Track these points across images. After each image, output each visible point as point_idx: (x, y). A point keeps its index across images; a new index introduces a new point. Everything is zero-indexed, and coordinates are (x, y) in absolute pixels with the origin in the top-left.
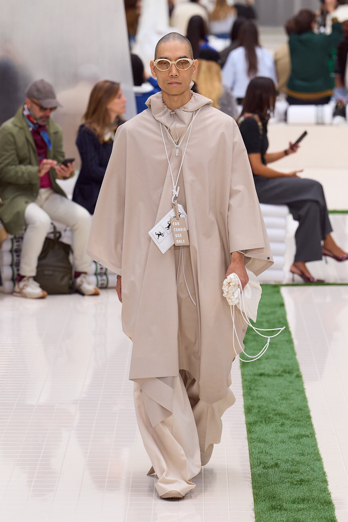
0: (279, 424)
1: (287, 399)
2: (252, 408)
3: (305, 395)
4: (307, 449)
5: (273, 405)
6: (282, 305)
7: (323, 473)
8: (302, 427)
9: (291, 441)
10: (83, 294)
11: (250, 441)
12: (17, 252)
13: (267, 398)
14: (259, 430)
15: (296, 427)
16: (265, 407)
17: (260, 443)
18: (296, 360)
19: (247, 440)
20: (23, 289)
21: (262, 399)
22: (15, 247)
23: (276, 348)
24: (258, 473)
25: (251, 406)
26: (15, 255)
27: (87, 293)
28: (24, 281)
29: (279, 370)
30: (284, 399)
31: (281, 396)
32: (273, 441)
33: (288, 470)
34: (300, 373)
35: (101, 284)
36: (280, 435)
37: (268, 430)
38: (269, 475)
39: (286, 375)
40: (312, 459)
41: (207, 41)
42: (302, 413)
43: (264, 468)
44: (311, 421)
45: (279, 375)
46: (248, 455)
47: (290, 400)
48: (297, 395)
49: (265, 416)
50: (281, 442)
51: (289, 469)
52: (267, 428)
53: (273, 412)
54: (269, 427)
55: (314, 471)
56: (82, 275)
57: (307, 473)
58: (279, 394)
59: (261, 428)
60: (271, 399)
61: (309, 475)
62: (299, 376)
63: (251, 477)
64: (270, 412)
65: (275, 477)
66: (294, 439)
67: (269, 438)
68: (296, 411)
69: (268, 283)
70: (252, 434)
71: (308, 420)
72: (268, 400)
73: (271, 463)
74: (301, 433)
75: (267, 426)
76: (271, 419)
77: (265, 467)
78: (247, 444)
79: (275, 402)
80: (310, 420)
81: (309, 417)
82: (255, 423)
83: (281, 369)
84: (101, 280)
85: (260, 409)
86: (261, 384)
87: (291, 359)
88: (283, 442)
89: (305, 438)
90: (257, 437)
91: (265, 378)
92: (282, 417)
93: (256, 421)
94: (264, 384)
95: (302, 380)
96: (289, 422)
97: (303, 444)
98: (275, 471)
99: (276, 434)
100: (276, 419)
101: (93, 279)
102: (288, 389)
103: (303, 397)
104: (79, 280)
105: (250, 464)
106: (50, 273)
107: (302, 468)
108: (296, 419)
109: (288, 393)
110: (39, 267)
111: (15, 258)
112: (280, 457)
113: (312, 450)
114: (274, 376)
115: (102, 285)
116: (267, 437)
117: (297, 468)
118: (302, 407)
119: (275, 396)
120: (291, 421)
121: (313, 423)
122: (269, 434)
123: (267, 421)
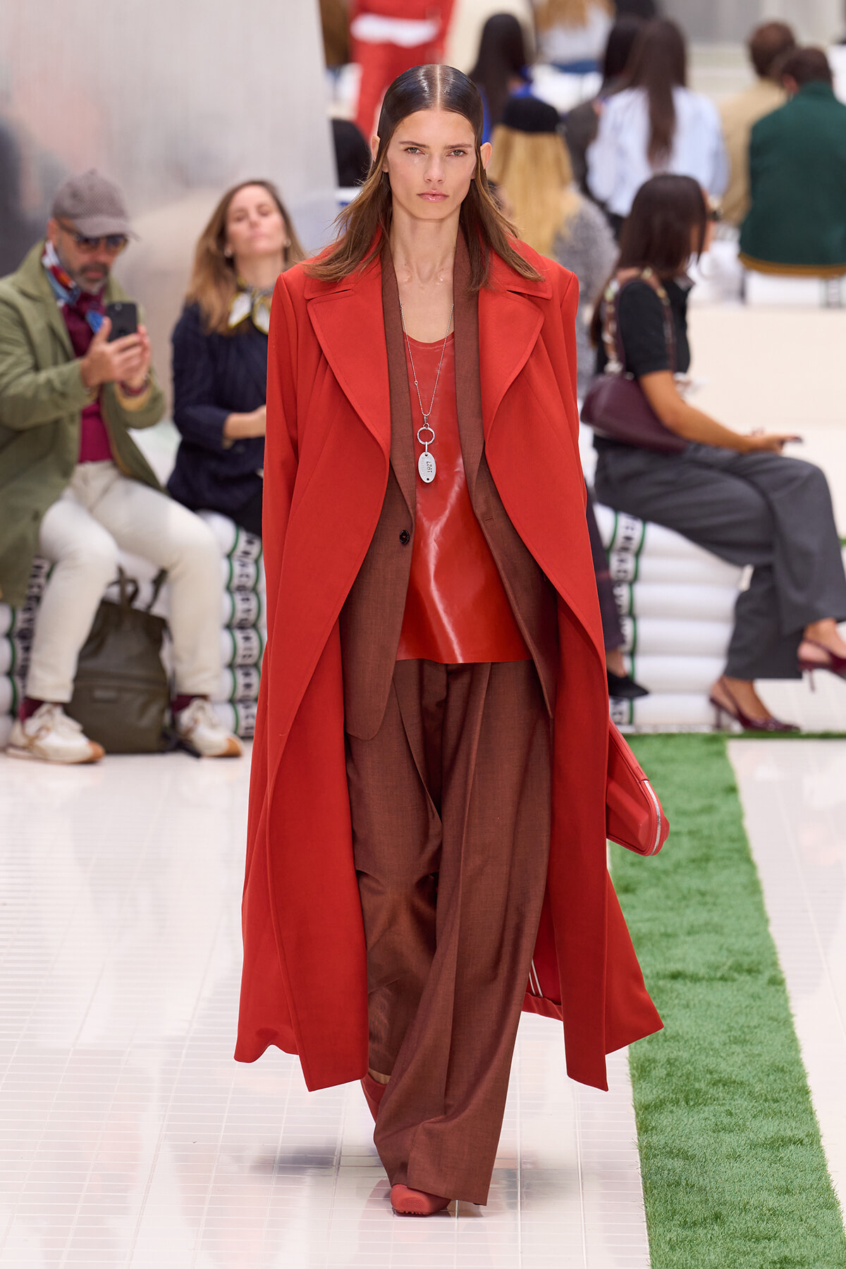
0: (722, 1109)
1: (744, 1042)
2: (653, 1065)
3: (793, 1033)
4: (799, 1175)
5: (707, 1057)
6: (732, 790)
7: (842, 1243)
8: (786, 1118)
9: (756, 1154)
10: (196, 754)
11: (646, 1154)
12: (23, 637)
13: (692, 1038)
14: (670, 1124)
15: (770, 1119)
16: (687, 1063)
17: (673, 1159)
18: (768, 937)
19: (638, 1151)
20: (37, 737)
21: (678, 1041)
22: (20, 625)
23: (714, 904)
24: (668, 1239)
25: (649, 1060)
26: (19, 645)
27: (207, 752)
28: (41, 716)
29: (724, 964)
30: (736, 1041)
31: (729, 1034)
32: (707, 1154)
33: (748, 1231)
34: (781, 972)
35: (247, 728)
36: (726, 1137)
37: (694, 1124)
38: (698, 1245)
39: (744, 978)
40: (811, 1203)
41: (528, 81)
42: (785, 1081)
43: (684, 1225)
44: (810, 1102)
45: (723, 979)
46: (642, 1192)
47: (751, 1044)
48: (771, 1032)
49: (686, 1086)
50: (728, 1157)
51: (750, 1230)
52: (691, 1120)
53: (708, 1076)
54: (695, 1118)
55: (817, 1236)
56: (196, 703)
57: (798, 1240)
58: (725, 1028)
59: (675, 1118)
60: (702, 1042)
61: (803, 1245)
62: (776, 982)
63: (648, 1250)
64: (700, 1077)
65: (714, 1248)
66: (764, 1150)
67: (696, 1146)
68: (768, 1075)
69: (692, 731)
70: (652, 1133)
71: (801, 1100)
72: (693, 1044)
73: (699, 1213)
74: (782, 1133)
75: (691, 1114)
76: (702, 1094)
77: (686, 1222)
78: (639, 1161)
79: (716, 1051)
80: (808, 1099)
81: (804, 1092)
82: (659, 1106)
83: (729, 963)
84: (247, 717)
85: (673, 1068)
86: (676, 1001)
87: (756, 934)
88: (735, 1157)
89: (792, 1147)
90: (666, 1143)
91: (685, 984)
92: (732, 1089)
93: (661, 1101)
94: (683, 1002)
95: (784, 992)
96: (751, 1104)
97: (788, 1163)
98: (712, 1235)
99: (715, 1135)
100: (717, 1096)
101: (225, 714)
102: (747, 1015)
103: (786, 1037)
104: (186, 717)
105: (647, 1214)
106: (110, 694)
107: (786, 1228)
108: (769, 1097)
109: (748, 1027)
110: (78, 678)
111: (20, 654)
112: (728, 1198)
113: (811, 1178)
114: (711, 979)
115: (249, 731)
116: (691, 1142)
117: (772, 1228)
118: (786, 1065)
119: (714, 1034)
120: (756, 1102)
121: (815, 1108)
122: (698, 1136)
123: (692, 1099)
